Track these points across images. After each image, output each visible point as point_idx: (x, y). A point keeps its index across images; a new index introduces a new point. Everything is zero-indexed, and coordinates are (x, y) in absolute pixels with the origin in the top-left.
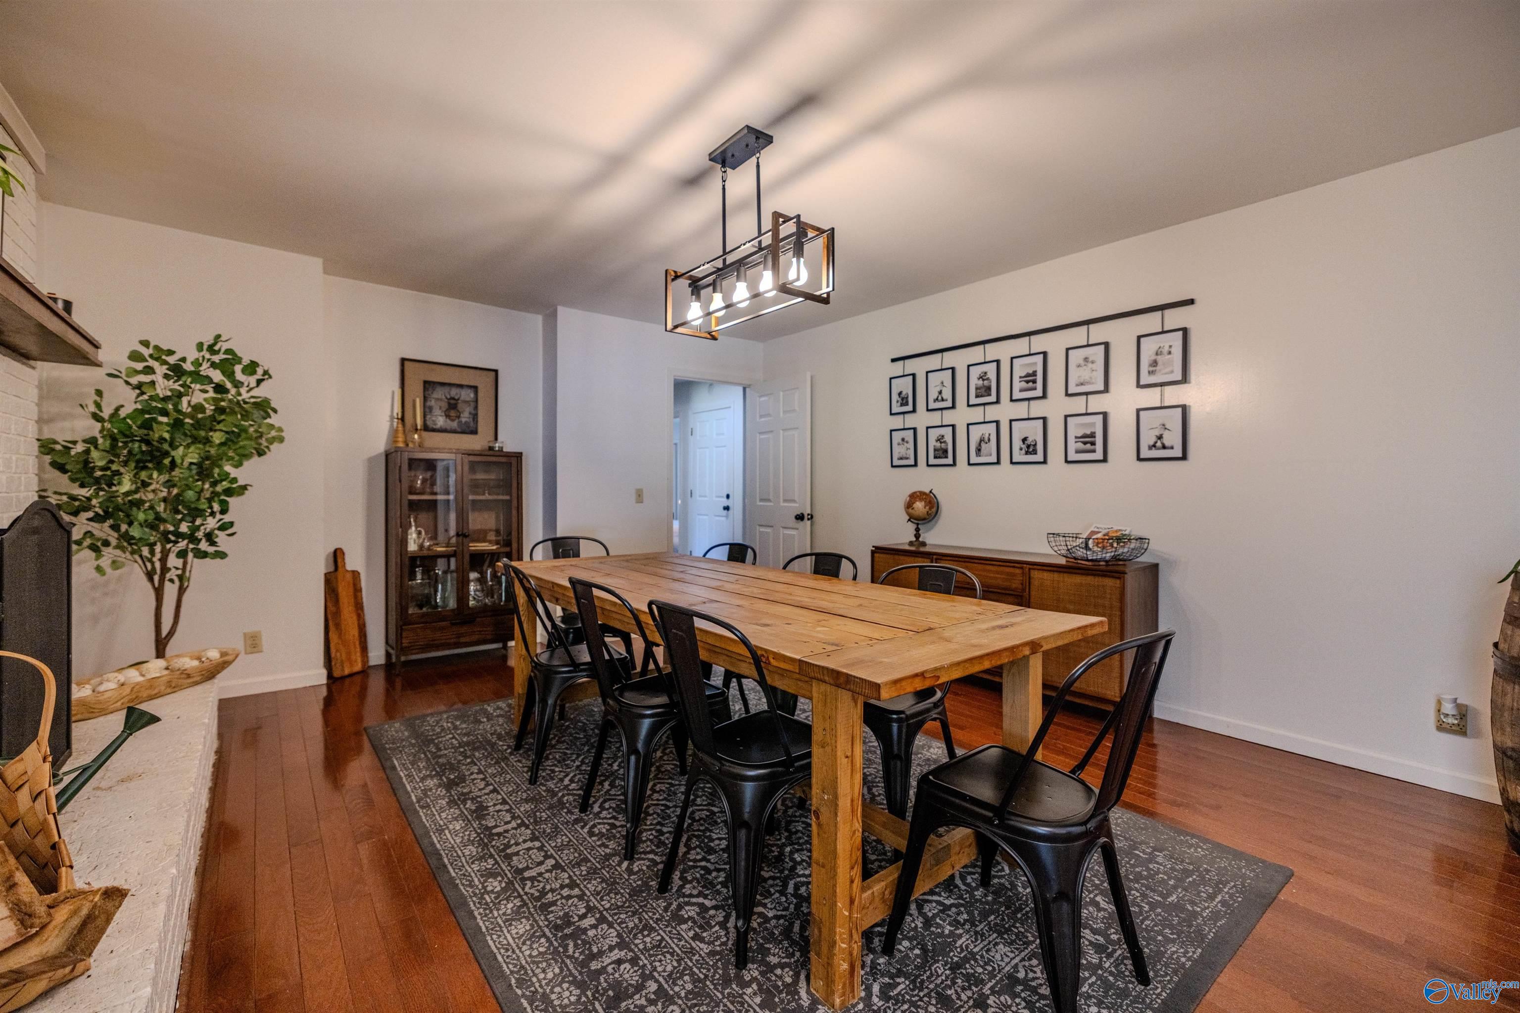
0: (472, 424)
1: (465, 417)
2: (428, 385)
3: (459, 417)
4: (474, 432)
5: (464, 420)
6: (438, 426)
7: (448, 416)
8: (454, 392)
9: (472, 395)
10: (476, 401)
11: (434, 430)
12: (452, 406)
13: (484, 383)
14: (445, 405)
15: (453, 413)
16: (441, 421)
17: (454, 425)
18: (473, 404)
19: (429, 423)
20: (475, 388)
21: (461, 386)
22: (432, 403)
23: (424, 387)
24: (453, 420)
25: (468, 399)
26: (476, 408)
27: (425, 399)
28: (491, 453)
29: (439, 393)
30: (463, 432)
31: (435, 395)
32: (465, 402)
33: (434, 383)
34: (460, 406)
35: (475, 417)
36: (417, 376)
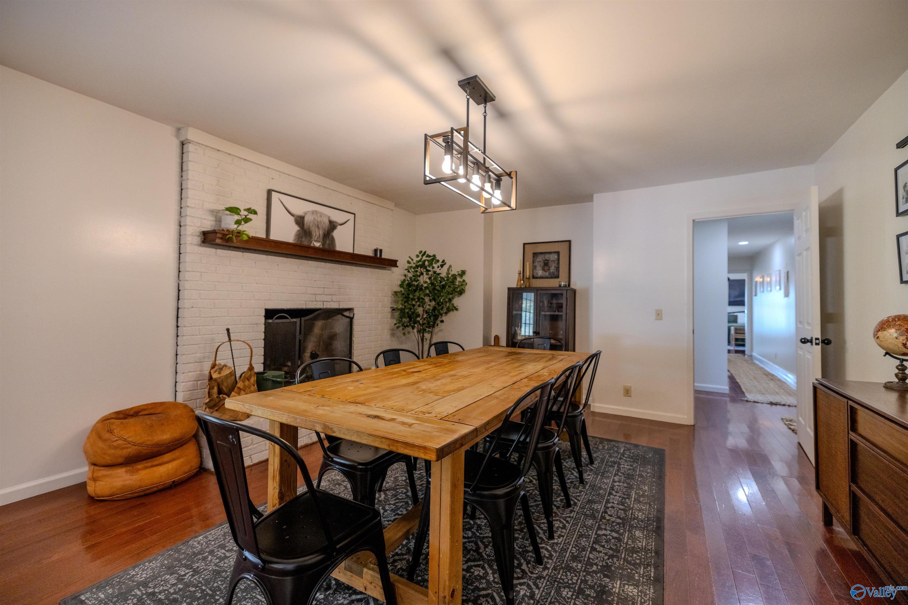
0: (556, 273)
1: (553, 269)
2: (535, 255)
3: (549, 270)
4: (557, 277)
5: (551, 271)
6: (539, 276)
7: (543, 270)
8: (547, 256)
9: (556, 257)
10: (558, 259)
11: (537, 278)
12: (546, 264)
13: (562, 248)
14: (542, 264)
15: (546, 268)
16: (540, 273)
17: (547, 274)
18: (556, 262)
19: (535, 274)
20: (558, 253)
21: (550, 253)
22: (536, 264)
23: (534, 257)
24: (546, 272)
25: (554, 259)
26: (558, 263)
27: (533, 262)
28: (561, 288)
29: (540, 258)
30: (551, 278)
31: (538, 260)
32: (554, 261)
33: (537, 253)
34: (550, 264)
35: (558, 268)
36: (530, 251)
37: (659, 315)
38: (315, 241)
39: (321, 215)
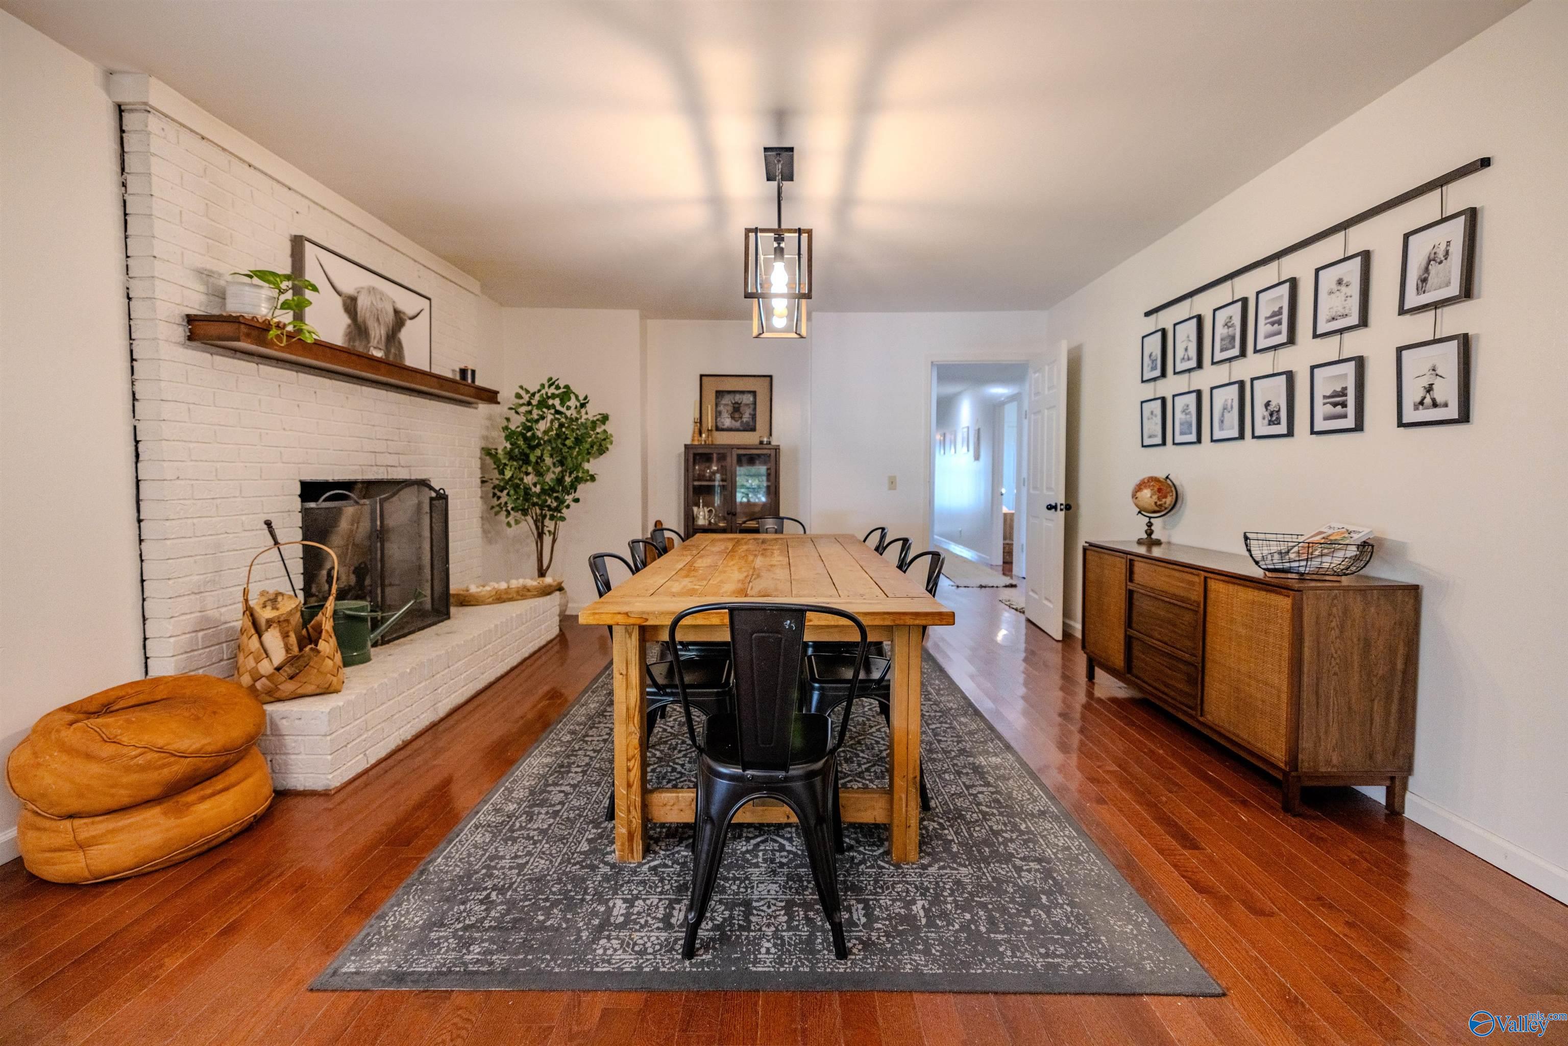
0: (751, 423)
1: (746, 417)
2: (719, 394)
3: (741, 418)
4: (753, 429)
5: (745, 420)
6: (725, 427)
7: (733, 418)
8: (738, 397)
9: (751, 399)
10: (755, 403)
11: (723, 430)
12: (736, 409)
13: (760, 387)
14: (730, 409)
15: (737, 415)
16: (727, 422)
17: (737, 424)
18: (752, 406)
19: (719, 424)
20: (754, 393)
21: (743, 392)
22: (721, 408)
23: (717, 397)
24: (736, 421)
25: (748, 402)
26: (755, 409)
27: (717, 405)
28: (761, 446)
29: (727, 400)
30: (745, 430)
31: (723, 402)
32: (747, 405)
33: (722, 392)
34: (742, 409)
35: (754, 417)
36: (711, 387)
37: (892, 483)
38: (375, 348)
39: (382, 296)
